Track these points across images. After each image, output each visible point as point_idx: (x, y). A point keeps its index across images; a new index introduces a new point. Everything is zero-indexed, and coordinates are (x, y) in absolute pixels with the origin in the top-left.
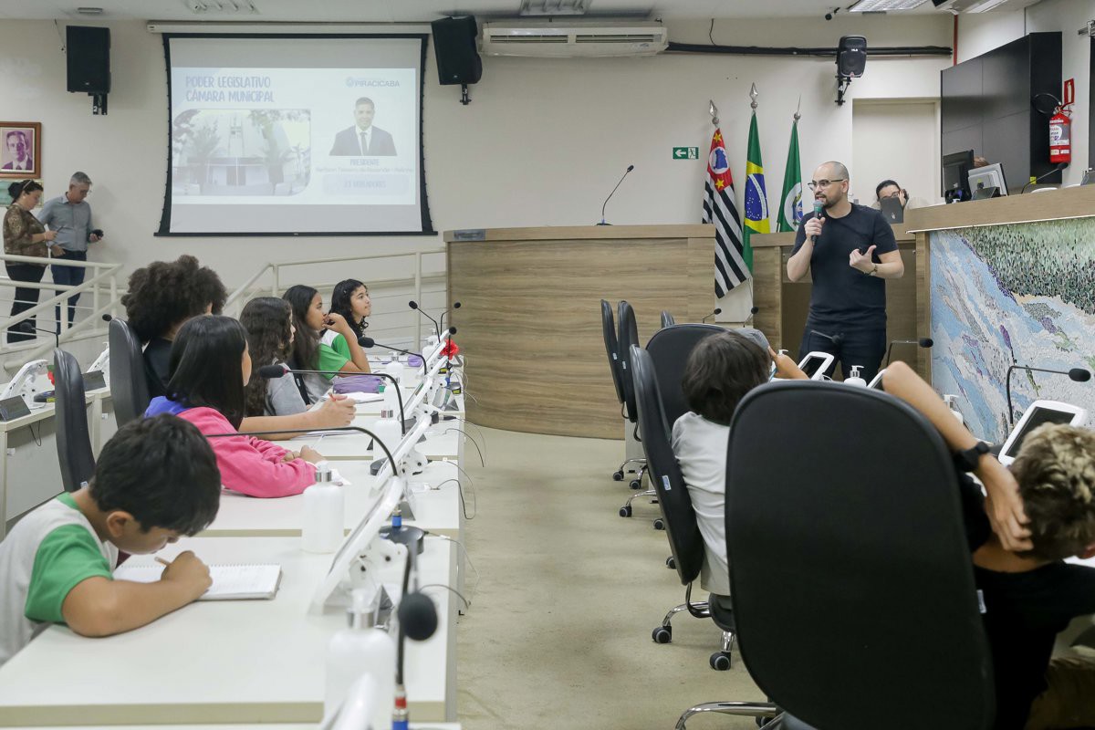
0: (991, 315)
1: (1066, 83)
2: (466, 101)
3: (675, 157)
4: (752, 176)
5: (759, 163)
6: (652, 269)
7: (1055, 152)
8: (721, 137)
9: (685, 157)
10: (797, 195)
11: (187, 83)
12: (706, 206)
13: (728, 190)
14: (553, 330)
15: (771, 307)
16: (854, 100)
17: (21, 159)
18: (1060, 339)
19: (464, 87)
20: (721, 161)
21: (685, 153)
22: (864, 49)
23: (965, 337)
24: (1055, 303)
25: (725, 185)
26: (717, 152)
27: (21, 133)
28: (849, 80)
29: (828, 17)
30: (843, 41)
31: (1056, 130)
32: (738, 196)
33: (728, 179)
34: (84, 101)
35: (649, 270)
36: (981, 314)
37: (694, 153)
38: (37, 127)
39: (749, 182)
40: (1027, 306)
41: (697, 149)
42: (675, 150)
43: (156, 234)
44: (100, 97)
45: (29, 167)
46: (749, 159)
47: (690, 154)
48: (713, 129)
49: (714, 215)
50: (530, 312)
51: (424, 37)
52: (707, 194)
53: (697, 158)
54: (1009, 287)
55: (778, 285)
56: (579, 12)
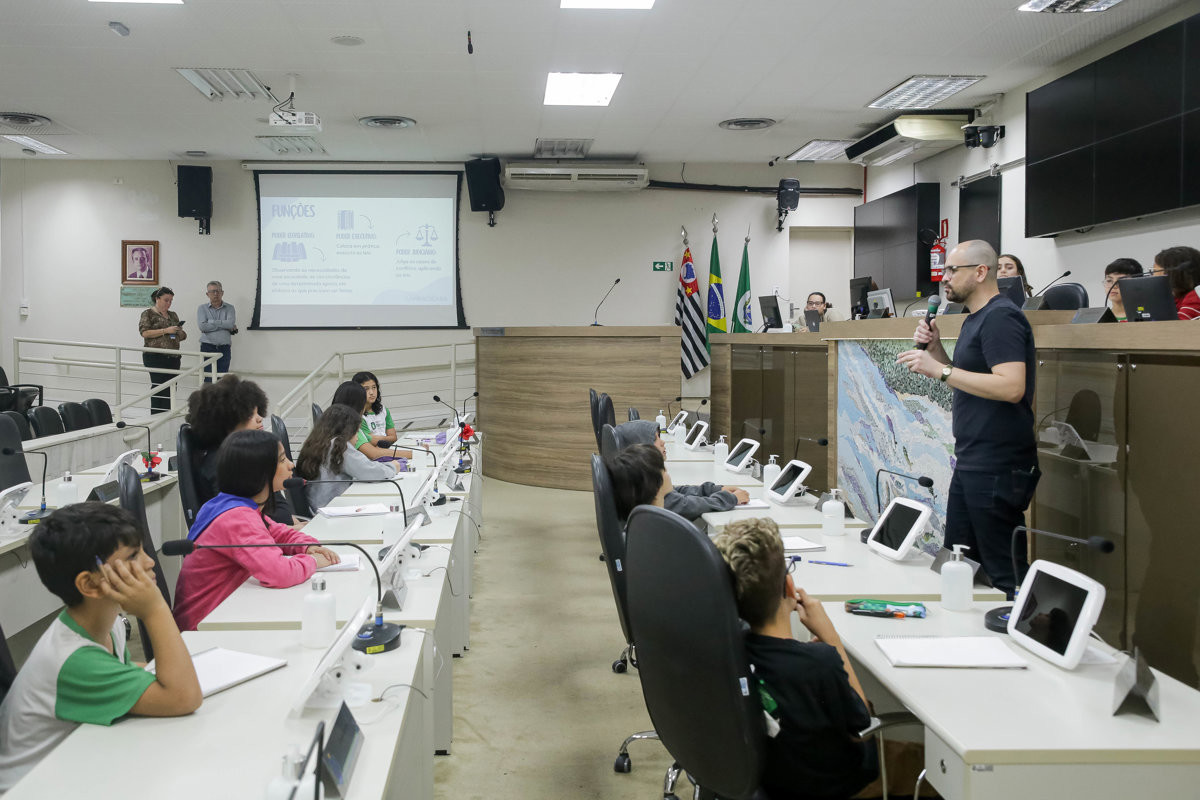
0: (880, 406)
1: (943, 222)
2: (492, 224)
3: (655, 269)
4: (713, 285)
5: (718, 275)
6: (634, 361)
7: (934, 274)
8: (690, 255)
9: (662, 269)
10: (747, 301)
11: (274, 211)
12: (678, 307)
13: (695, 295)
14: (556, 407)
15: (724, 390)
16: (791, 228)
17: (143, 269)
18: (927, 429)
19: (491, 213)
20: (690, 273)
21: (662, 266)
22: (798, 189)
23: (861, 422)
24: (924, 401)
25: (693, 291)
26: (687, 266)
27: (143, 249)
28: (786, 212)
29: (771, 164)
30: (783, 182)
31: (935, 257)
32: (703, 300)
33: (695, 287)
34: (192, 223)
35: (631, 361)
36: (873, 405)
37: (670, 267)
38: (156, 244)
39: (711, 290)
40: (905, 402)
41: (672, 263)
42: (655, 263)
43: (248, 329)
44: (205, 221)
45: (149, 276)
46: (711, 272)
47: (666, 267)
48: (684, 248)
49: (684, 314)
50: (539, 393)
51: (459, 174)
52: (679, 298)
53: (672, 270)
54: (893, 386)
55: (729, 373)
56: (580, 156)
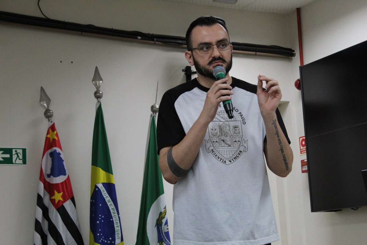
4: (100, 186)
5: (108, 169)
8: (57, 135)
9: (8, 161)
10: (163, 211)
12: (38, 227)
13: (68, 205)
20: (57, 166)
21: (8, 156)
25: (65, 199)
26: (51, 155)
33: (67, 190)
37: (21, 157)
39: (96, 195)
41: (24, 150)
46: (95, 163)
47: (15, 157)
48: (45, 125)
52: (39, 212)
53: (24, 162)
